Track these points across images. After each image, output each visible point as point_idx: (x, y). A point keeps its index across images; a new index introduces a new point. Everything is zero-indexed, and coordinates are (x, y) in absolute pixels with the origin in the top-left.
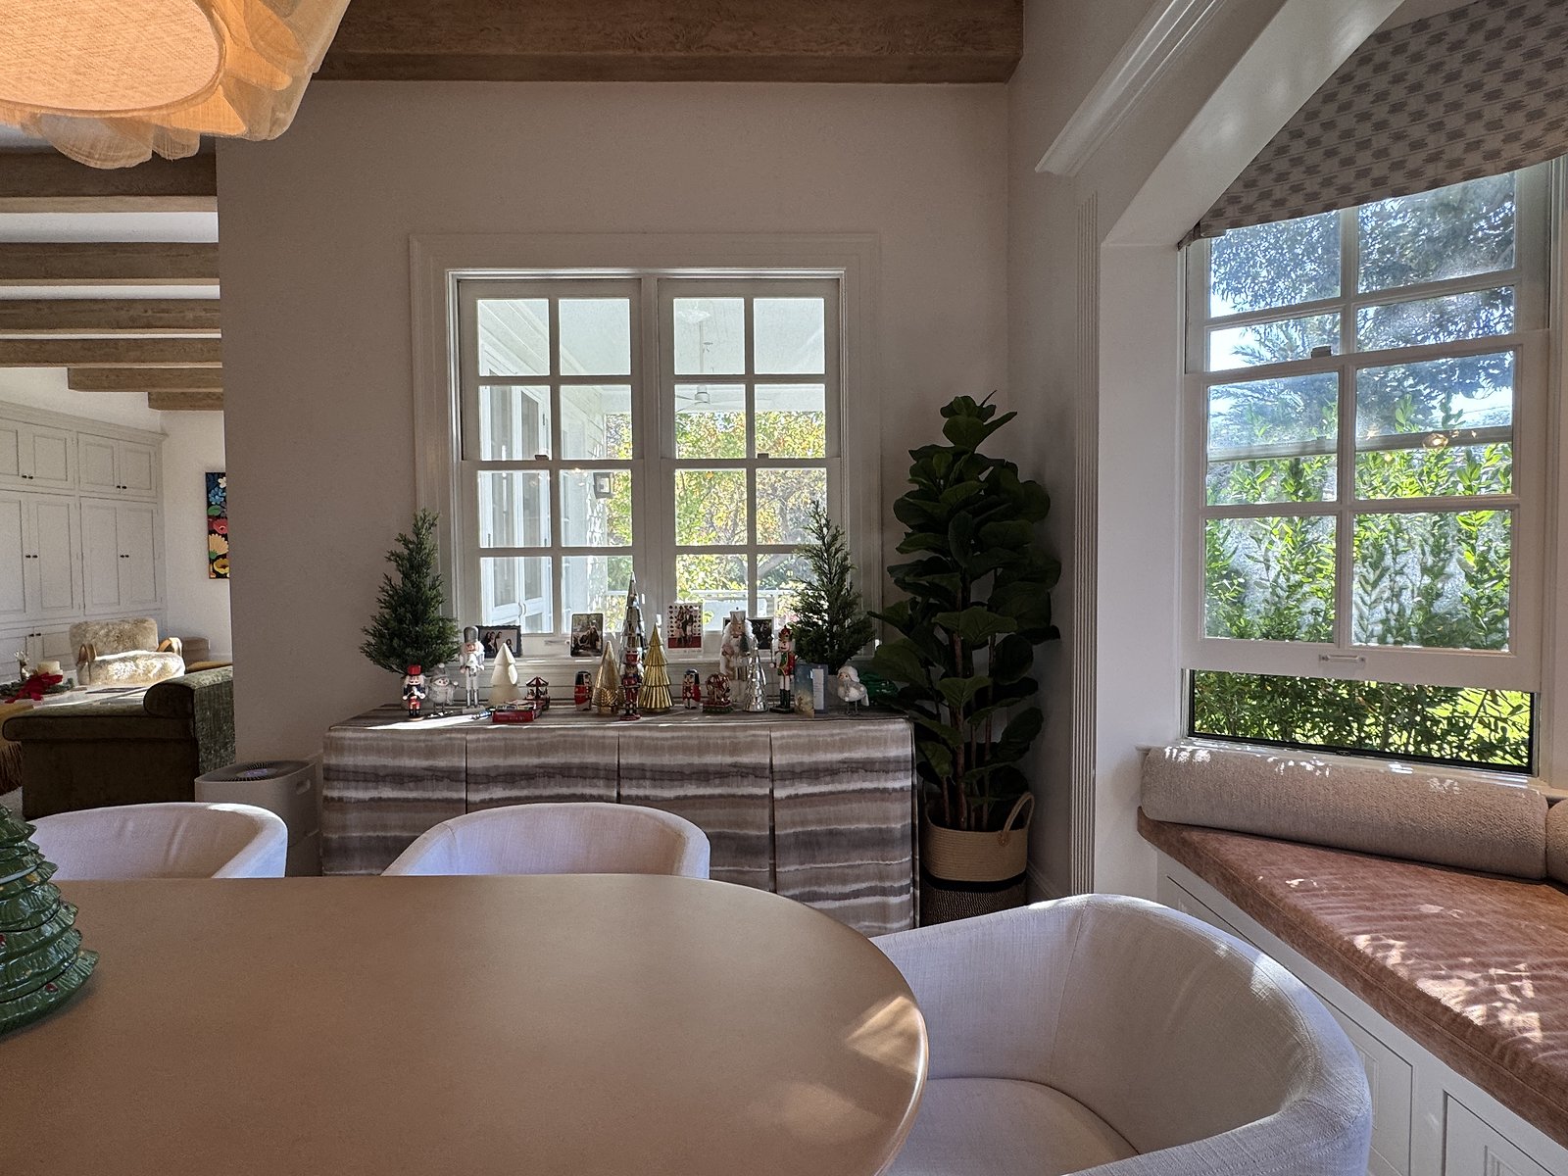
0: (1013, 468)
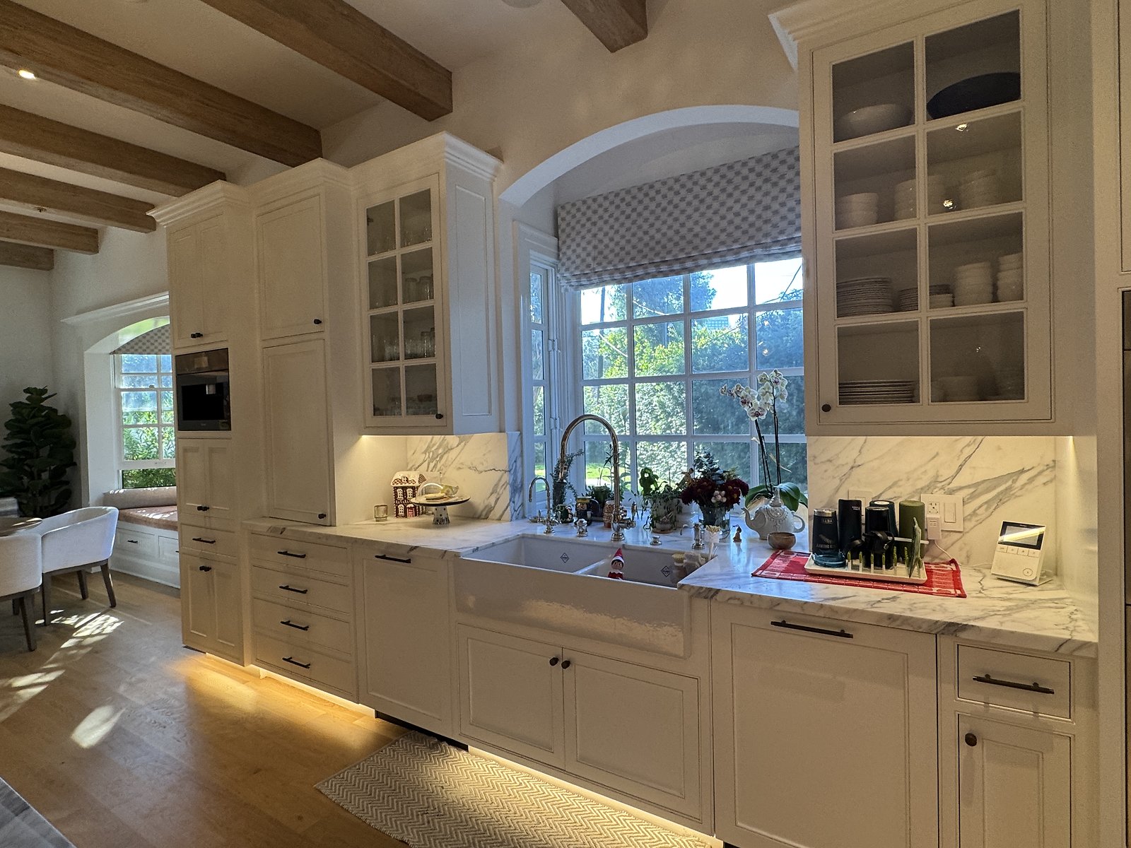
0: (55, 411)
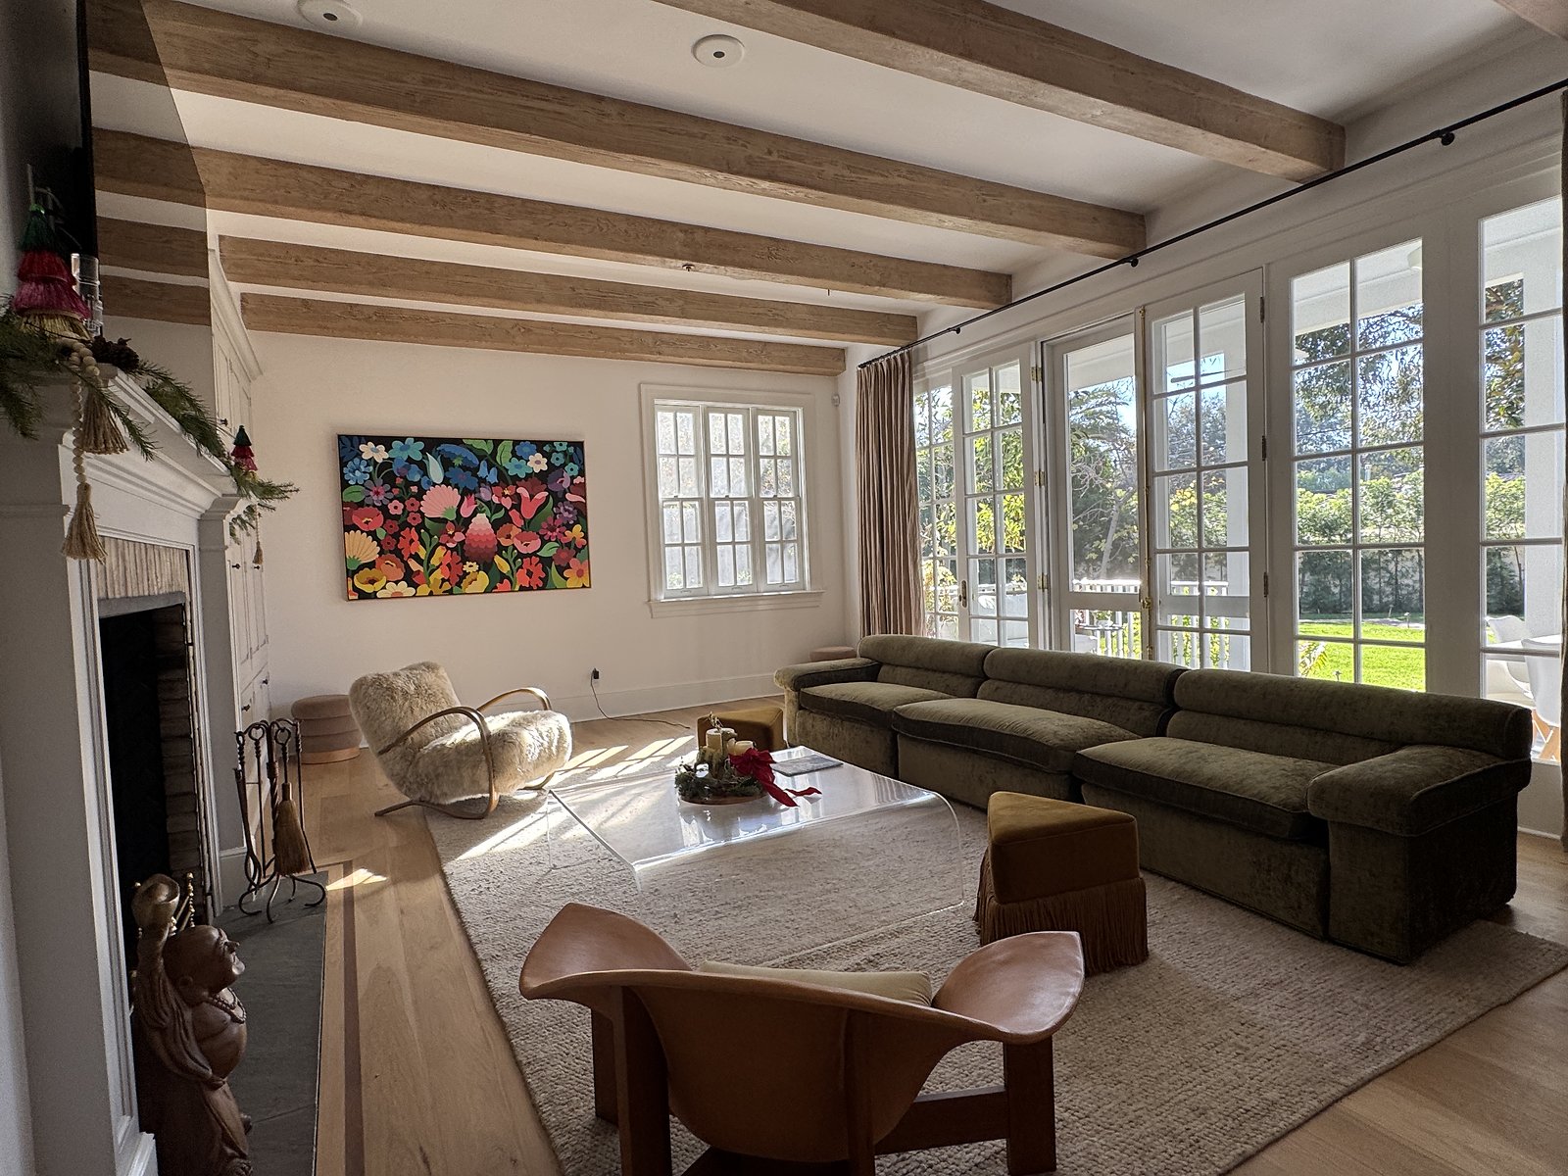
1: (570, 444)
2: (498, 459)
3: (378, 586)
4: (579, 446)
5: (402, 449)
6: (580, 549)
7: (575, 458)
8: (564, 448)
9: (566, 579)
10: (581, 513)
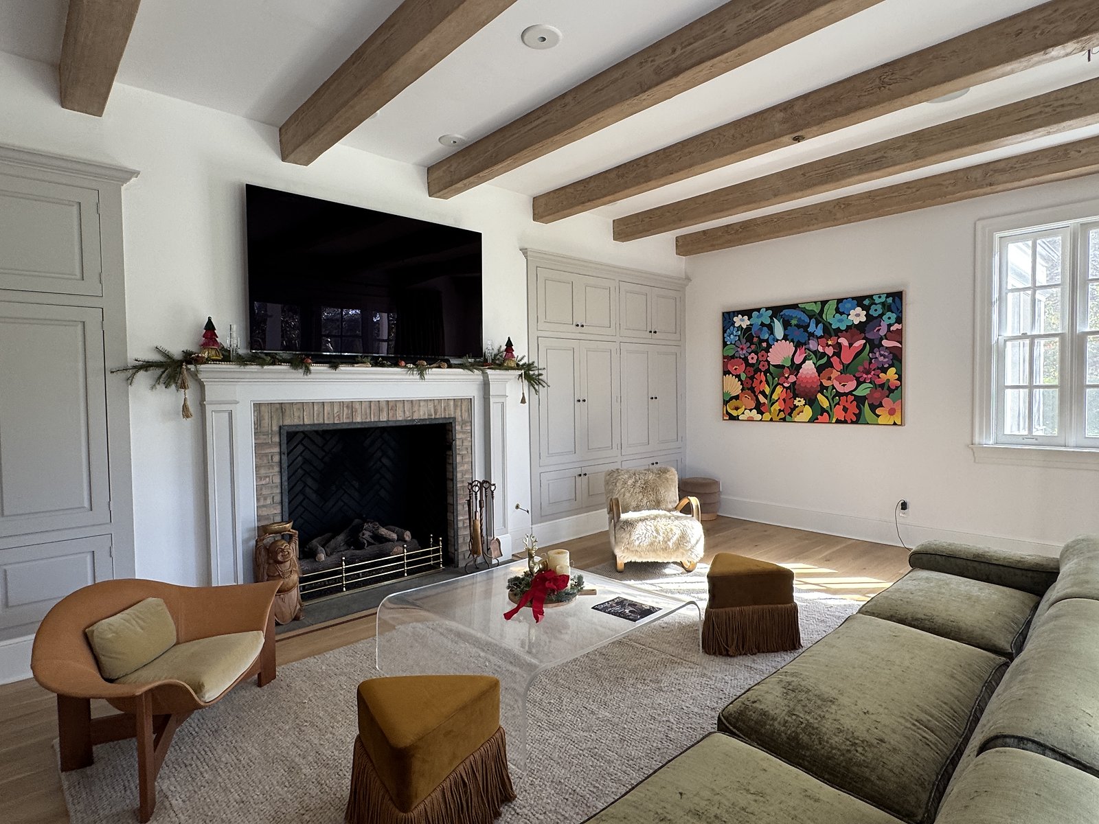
1: (889, 295)
2: (824, 317)
3: (740, 411)
4: (897, 296)
5: (758, 317)
6: (894, 391)
7: (894, 308)
8: (883, 299)
9: (878, 416)
10: (897, 358)
